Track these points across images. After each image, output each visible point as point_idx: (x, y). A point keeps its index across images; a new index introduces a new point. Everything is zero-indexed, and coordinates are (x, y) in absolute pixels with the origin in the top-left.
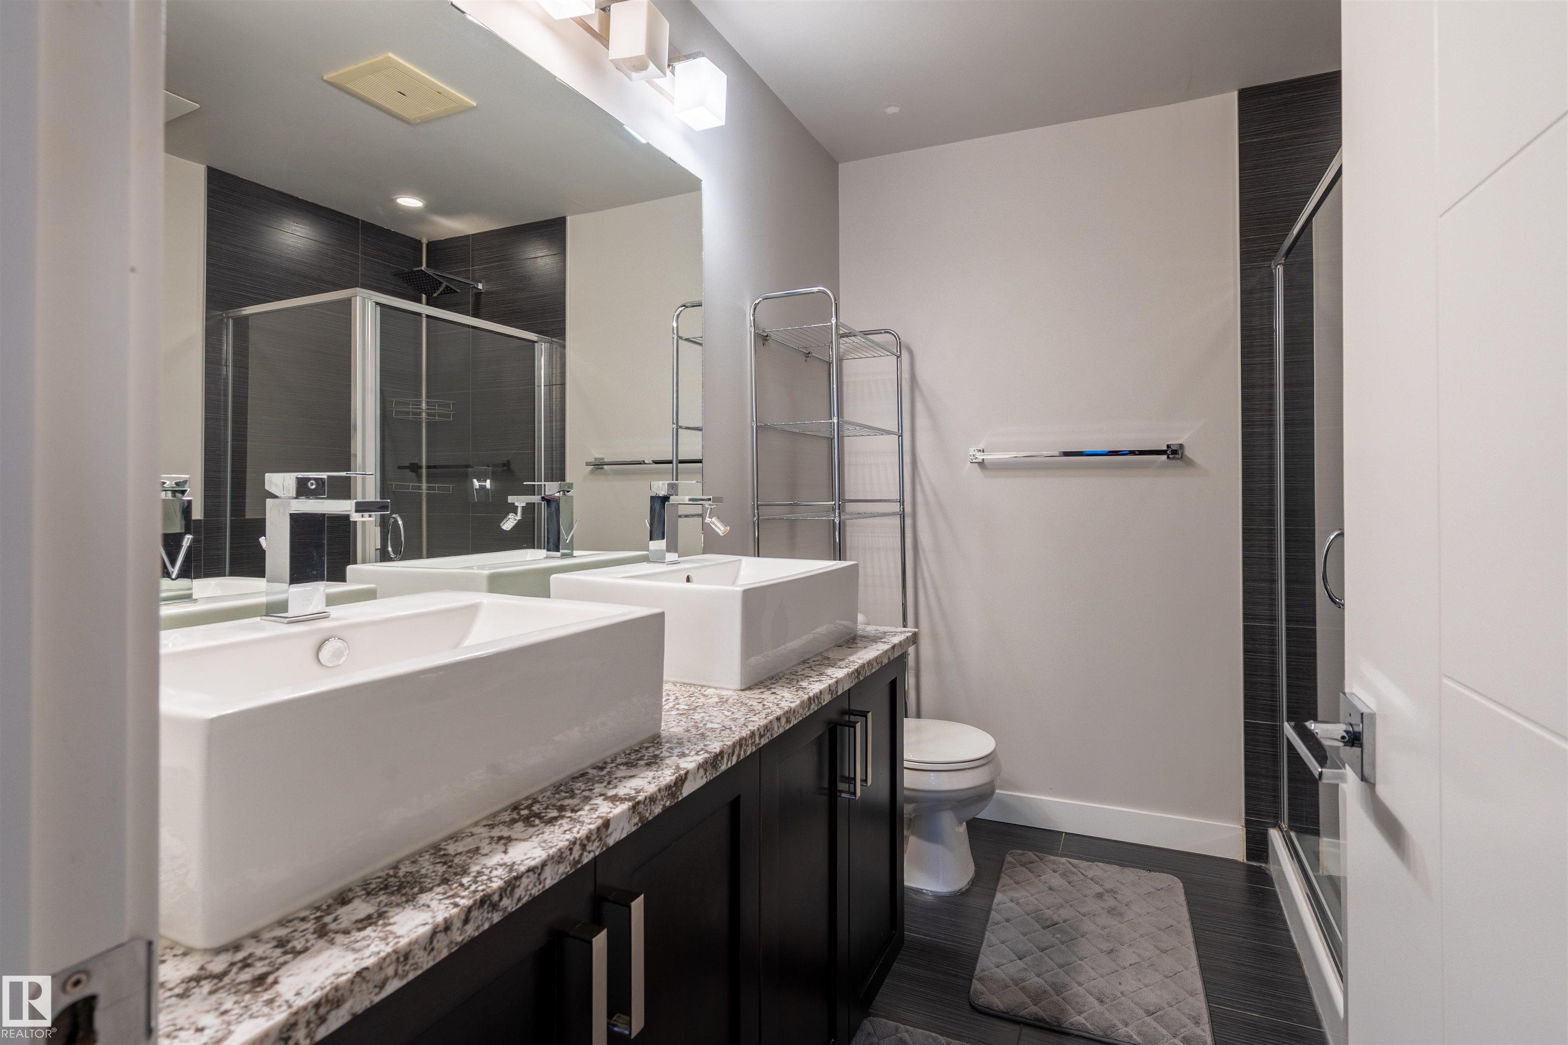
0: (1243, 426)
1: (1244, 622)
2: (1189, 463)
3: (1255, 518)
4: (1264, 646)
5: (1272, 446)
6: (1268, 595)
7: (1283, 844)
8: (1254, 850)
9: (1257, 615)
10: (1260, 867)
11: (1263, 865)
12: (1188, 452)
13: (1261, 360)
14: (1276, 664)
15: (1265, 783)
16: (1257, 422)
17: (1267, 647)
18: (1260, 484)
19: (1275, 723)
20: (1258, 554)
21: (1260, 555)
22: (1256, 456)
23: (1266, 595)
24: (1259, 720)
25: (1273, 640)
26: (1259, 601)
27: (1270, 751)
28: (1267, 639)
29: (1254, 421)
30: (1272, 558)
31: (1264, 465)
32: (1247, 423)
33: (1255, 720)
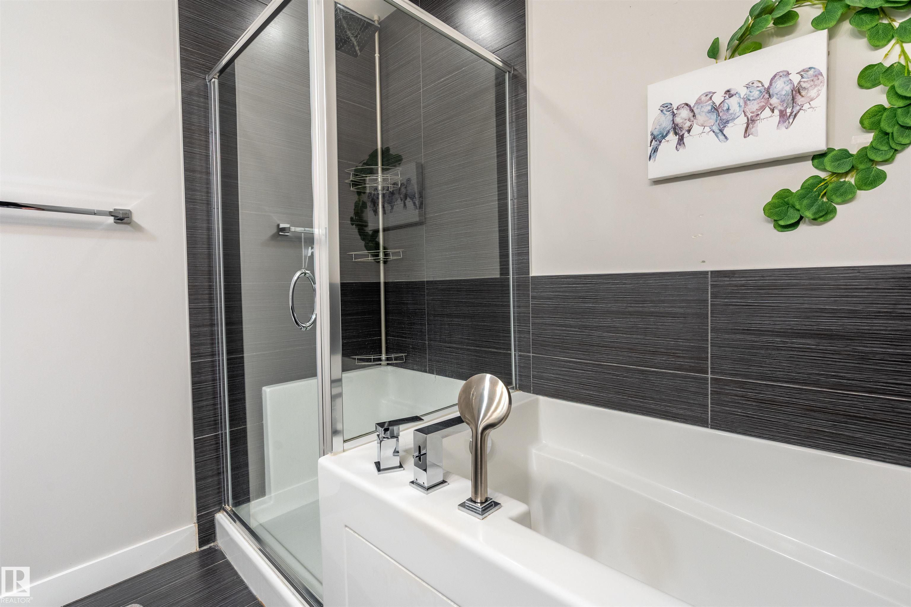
0: (186, 202)
1: (191, 361)
2: (138, 228)
3: (198, 277)
4: (207, 377)
5: (210, 221)
6: (210, 337)
7: (230, 521)
8: (204, 537)
9: (202, 353)
10: (210, 548)
11: (212, 544)
12: (136, 218)
13: (200, 152)
14: (217, 388)
15: (211, 481)
16: (197, 200)
17: (210, 376)
18: (201, 250)
19: (218, 433)
20: (201, 305)
21: (203, 306)
22: (197, 228)
23: (208, 337)
24: (205, 435)
25: (214, 370)
26: (203, 342)
27: (215, 455)
28: (210, 371)
29: (195, 199)
30: (212, 308)
31: (204, 235)
32: (190, 200)
33: (202, 436)
